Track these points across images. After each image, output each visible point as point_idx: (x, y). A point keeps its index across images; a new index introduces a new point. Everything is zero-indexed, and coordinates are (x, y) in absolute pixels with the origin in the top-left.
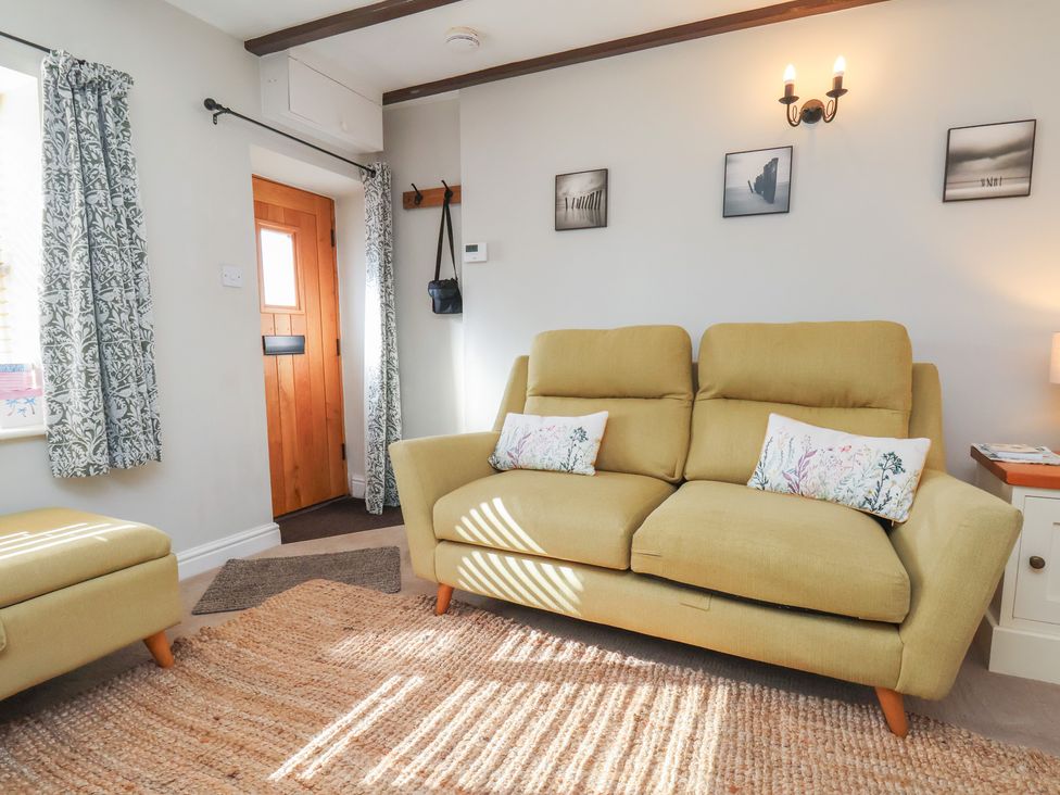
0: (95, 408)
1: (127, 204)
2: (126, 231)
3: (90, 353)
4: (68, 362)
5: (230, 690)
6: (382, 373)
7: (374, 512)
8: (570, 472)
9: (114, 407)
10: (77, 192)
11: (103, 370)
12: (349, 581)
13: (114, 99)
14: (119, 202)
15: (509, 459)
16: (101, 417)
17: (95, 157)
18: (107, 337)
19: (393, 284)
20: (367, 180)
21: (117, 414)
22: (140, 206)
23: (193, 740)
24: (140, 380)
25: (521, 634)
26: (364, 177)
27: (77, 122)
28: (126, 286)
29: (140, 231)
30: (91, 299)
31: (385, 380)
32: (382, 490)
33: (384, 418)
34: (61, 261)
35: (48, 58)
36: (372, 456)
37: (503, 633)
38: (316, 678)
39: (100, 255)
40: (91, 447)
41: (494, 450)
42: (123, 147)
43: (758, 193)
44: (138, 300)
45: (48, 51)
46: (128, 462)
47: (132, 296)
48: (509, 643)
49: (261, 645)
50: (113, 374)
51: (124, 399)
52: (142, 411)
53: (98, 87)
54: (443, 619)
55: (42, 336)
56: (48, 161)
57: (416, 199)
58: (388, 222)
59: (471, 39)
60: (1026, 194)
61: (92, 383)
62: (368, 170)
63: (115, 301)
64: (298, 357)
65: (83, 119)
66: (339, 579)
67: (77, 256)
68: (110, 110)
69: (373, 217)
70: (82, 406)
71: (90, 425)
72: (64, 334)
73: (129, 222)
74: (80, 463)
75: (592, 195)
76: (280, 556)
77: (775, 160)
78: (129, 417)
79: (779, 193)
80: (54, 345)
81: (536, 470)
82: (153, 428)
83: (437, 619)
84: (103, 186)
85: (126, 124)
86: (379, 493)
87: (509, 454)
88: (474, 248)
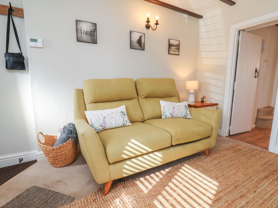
8: (124, 126)
43: (138, 44)
60: (178, 55)
75: (91, 31)
77: (141, 36)
79: (142, 45)
87: (101, 126)
88: (35, 41)
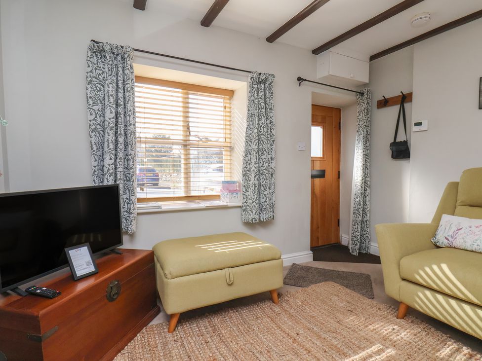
0: (256, 198)
1: (271, 123)
2: (269, 132)
3: (256, 178)
4: (250, 181)
5: (301, 323)
6: (362, 187)
7: (354, 254)
9: (261, 198)
10: (256, 120)
11: (259, 183)
12: (347, 287)
13: (269, 84)
14: (268, 122)
15: (446, 242)
16: (257, 201)
17: (262, 107)
18: (261, 172)
19: (370, 145)
20: (359, 97)
21: (263, 200)
22: (274, 123)
23: (290, 340)
24: (270, 188)
25: (455, 346)
26: (358, 97)
27: (258, 95)
28: (268, 153)
29: (273, 132)
30: (258, 158)
31: (363, 191)
32: (358, 244)
33: (362, 209)
34: (250, 145)
35: (250, 75)
36: (354, 227)
37: (443, 341)
38: (339, 331)
39: (262, 142)
40: (254, 212)
41: (434, 235)
42: (270, 102)
44: (271, 158)
45: (251, 72)
46: (264, 219)
47: (270, 156)
48: (448, 350)
49: (312, 306)
50: (262, 185)
51: (265, 195)
52: (270, 200)
53: (264, 82)
54: (402, 322)
55: (243, 172)
56: (249, 110)
57: (384, 103)
58: (369, 116)
59: (426, 17)
61: (256, 189)
62: (360, 93)
63: (265, 159)
64: (322, 179)
65: (260, 94)
66: (342, 284)
67: (255, 143)
68: (268, 89)
69: (361, 115)
70: (253, 197)
71: (254, 204)
72: (249, 171)
73: (271, 129)
74: (251, 218)
76: (314, 266)
78: (266, 202)
80: (245, 175)
81: (466, 250)
82: (272, 206)
83: (398, 320)
84: (264, 117)
85: (272, 93)
86: (357, 245)
87: (446, 238)
88: (419, 124)
